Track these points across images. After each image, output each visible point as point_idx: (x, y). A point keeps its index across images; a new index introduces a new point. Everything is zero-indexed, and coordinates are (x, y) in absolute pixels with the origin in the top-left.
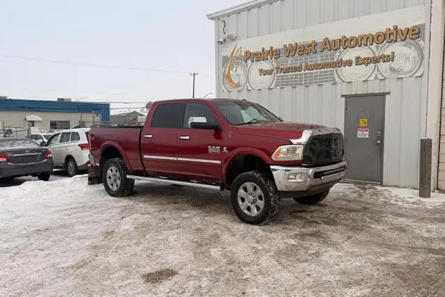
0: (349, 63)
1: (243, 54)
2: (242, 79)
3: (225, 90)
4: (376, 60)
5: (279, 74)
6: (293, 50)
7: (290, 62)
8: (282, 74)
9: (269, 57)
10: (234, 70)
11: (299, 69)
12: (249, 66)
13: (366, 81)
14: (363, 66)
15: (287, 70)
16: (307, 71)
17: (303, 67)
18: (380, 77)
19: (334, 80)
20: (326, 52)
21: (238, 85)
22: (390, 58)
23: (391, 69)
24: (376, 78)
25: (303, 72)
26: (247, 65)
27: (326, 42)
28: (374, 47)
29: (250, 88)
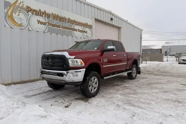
0: (76, 30)
1: (25, 6)
2: (25, 23)
3: (7, 25)
4: (83, 32)
5: (49, 26)
6: (56, 17)
7: (55, 22)
8: (51, 27)
9: (43, 16)
10: (17, 14)
11: (59, 26)
12: (30, 16)
13: (81, 38)
14: (80, 33)
15: (54, 25)
16: (62, 29)
17: (61, 26)
18: (84, 38)
19: (72, 35)
20: (69, 23)
21: (20, 25)
22: (86, 32)
23: (87, 35)
24: (83, 37)
25: (61, 28)
26: (28, 15)
27: (69, 19)
28: (82, 27)
29: (30, 29)
